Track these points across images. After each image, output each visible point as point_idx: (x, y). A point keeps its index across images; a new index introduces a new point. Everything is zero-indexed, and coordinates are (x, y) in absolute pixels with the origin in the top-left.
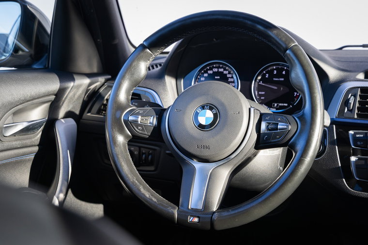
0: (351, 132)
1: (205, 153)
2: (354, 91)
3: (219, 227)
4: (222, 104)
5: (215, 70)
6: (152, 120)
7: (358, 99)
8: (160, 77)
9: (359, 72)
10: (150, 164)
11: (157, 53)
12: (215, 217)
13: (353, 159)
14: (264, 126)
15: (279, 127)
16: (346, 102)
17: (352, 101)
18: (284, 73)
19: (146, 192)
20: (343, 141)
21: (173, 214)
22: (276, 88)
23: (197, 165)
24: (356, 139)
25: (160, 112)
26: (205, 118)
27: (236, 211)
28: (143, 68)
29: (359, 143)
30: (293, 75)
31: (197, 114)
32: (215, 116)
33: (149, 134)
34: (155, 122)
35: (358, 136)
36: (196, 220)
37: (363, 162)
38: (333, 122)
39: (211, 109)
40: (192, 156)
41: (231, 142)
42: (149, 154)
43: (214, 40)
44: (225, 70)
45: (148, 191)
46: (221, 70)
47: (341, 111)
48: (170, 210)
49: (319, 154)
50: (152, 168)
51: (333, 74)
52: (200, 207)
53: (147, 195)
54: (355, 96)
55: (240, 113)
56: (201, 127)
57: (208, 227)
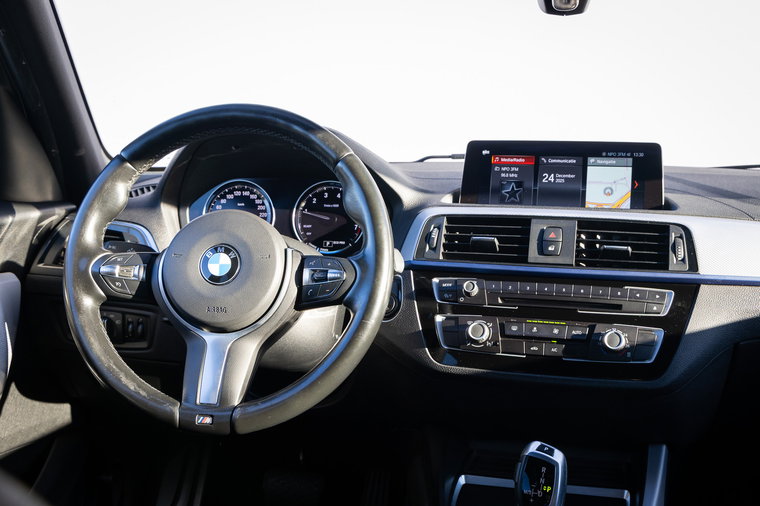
0: (436, 280)
1: (220, 319)
2: (437, 221)
3: (243, 428)
4: (245, 245)
5: (238, 193)
6: (138, 272)
7: (444, 232)
8: (153, 205)
9: (444, 193)
10: (141, 338)
11: (142, 170)
12: (237, 414)
13: (439, 318)
14: (306, 275)
15: (329, 275)
16: (427, 238)
17: (435, 235)
18: (339, 196)
19: (130, 382)
20: (424, 293)
21: (173, 414)
22: (328, 218)
23: (209, 338)
24: (442, 290)
25: (150, 259)
26: (220, 264)
27: (268, 404)
28: (121, 191)
29: (446, 296)
30: (348, 199)
31: (206, 260)
32: (234, 262)
33: (134, 293)
34: (142, 274)
35: (444, 285)
36: (208, 420)
37: (452, 323)
38: (409, 267)
39: (227, 251)
40: (200, 324)
41: (258, 300)
42: (139, 324)
43: (233, 148)
44: (252, 193)
45: (134, 380)
46: (246, 193)
47: (420, 251)
48: (168, 407)
49: (389, 315)
50: (144, 345)
51: (408, 197)
52: (214, 400)
53: (132, 386)
54: (439, 228)
55: (271, 256)
56: (214, 279)
57: (227, 430)
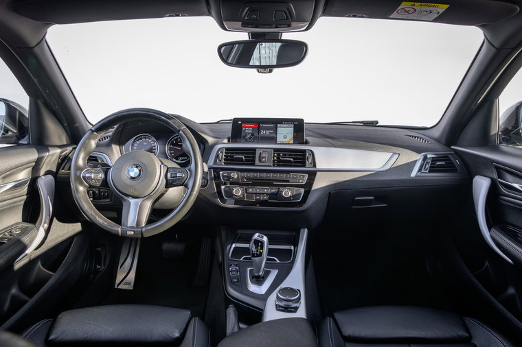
0: (221, 173)
1: (136, 194)
2: (221, 150)
3: (146, 235)
4: (144, 164)
6: (101, 176)
7: (224, 154)
9: (224, 138)
11: (102, 134)
12: (143, 230)
13: (223, 187)
14: (169, 175)
15: (178, 175)
16: (217, 156)
17: (220, 156)
20: (217, 177)
21: (118, 231)
22: (180, 148)
23: (132, 201)
24: (224, 176)
25: (106, 168)
26: (134, 172)
27: (153, 226)
28: (93, 143)
29: (225, 178)
30: (184, 146)
31: (129, 171)
32: (140, 171)
33: (99, 184)
34: (103, 176)
35: (225, 174)
36: (132, 233)
37: (228, 189)
38: (210, 168)
39: (137, 167)
40: (128, 196)
41: (150, 186)
45: (101, 218)
47: (215, 162)
48: (116, 229)
49: (203, 186)
50: (108, 200)
51: (210, 140)
52: (134, 225)
53: (101, 221)
54: (222, 153)
55: (155, 169)
56: (132, 178)
57: (140, 236)
